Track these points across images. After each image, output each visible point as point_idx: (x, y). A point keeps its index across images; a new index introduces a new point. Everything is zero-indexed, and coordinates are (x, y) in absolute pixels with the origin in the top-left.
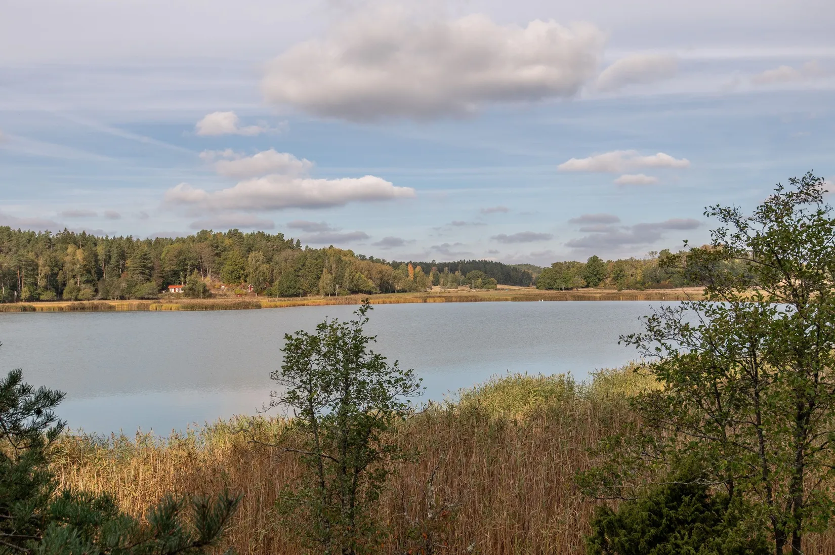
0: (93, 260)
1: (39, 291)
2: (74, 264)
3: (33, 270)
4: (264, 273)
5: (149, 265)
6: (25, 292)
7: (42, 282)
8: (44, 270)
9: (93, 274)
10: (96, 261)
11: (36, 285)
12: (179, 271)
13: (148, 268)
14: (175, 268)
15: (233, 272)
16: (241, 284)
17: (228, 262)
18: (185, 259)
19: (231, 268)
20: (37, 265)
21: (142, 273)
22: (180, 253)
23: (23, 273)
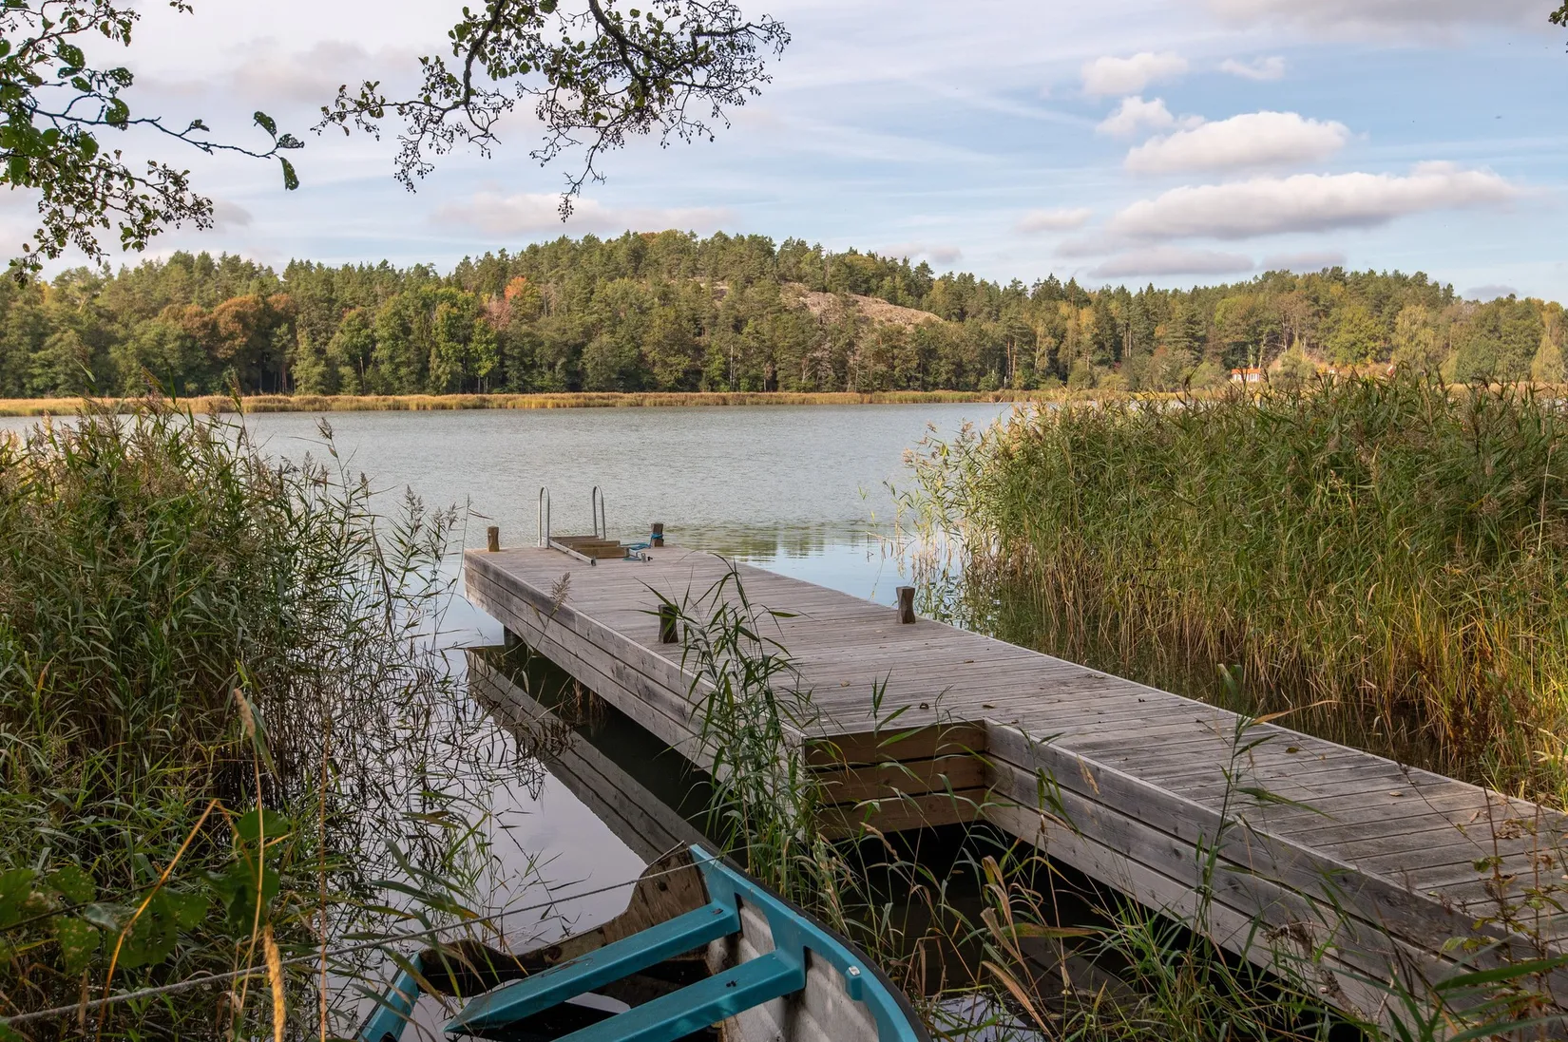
0: (1107, 327)
1: (1037, 377)
2: (1080, 333)
3: (1029, 343)
4: (1426, 345)
5: (1201, 333)
6: (1018, 376)
7: (1042, 363)
8: (1045, 343)
9: (1108, 349)
10: (1114, 327)
11: (1033, 366)
12: (1246, 344)
13: (1197, 339)
14: (1242, 338)
15: (1355, 344)
16: (1367, 366)
17: (1345, 326)
18: (1259, 323)
19: (1352, 337)
20: (1034, 335)
21: (1189, 348)
22: (1251, 312)
23: (1016, 348)
